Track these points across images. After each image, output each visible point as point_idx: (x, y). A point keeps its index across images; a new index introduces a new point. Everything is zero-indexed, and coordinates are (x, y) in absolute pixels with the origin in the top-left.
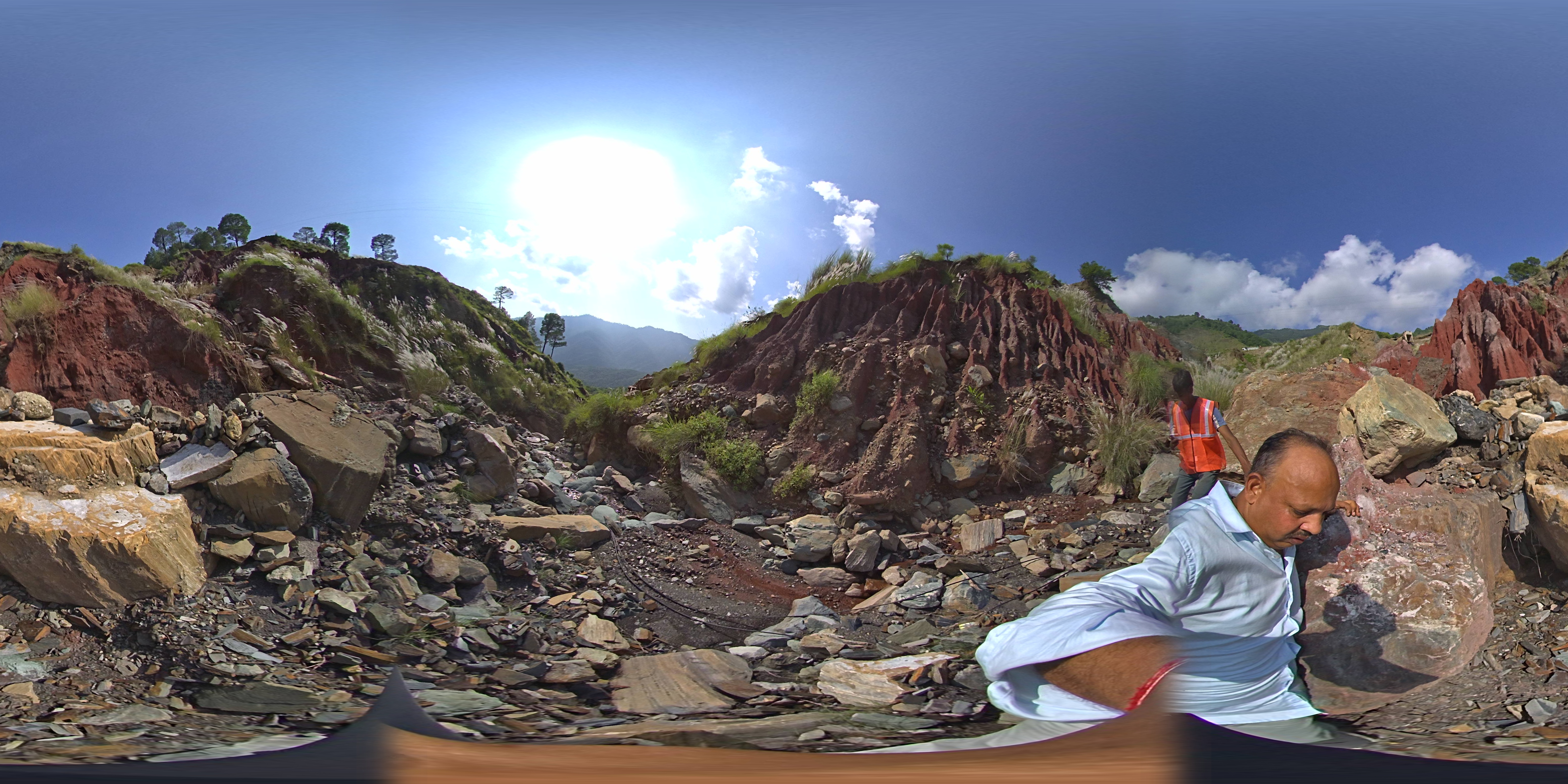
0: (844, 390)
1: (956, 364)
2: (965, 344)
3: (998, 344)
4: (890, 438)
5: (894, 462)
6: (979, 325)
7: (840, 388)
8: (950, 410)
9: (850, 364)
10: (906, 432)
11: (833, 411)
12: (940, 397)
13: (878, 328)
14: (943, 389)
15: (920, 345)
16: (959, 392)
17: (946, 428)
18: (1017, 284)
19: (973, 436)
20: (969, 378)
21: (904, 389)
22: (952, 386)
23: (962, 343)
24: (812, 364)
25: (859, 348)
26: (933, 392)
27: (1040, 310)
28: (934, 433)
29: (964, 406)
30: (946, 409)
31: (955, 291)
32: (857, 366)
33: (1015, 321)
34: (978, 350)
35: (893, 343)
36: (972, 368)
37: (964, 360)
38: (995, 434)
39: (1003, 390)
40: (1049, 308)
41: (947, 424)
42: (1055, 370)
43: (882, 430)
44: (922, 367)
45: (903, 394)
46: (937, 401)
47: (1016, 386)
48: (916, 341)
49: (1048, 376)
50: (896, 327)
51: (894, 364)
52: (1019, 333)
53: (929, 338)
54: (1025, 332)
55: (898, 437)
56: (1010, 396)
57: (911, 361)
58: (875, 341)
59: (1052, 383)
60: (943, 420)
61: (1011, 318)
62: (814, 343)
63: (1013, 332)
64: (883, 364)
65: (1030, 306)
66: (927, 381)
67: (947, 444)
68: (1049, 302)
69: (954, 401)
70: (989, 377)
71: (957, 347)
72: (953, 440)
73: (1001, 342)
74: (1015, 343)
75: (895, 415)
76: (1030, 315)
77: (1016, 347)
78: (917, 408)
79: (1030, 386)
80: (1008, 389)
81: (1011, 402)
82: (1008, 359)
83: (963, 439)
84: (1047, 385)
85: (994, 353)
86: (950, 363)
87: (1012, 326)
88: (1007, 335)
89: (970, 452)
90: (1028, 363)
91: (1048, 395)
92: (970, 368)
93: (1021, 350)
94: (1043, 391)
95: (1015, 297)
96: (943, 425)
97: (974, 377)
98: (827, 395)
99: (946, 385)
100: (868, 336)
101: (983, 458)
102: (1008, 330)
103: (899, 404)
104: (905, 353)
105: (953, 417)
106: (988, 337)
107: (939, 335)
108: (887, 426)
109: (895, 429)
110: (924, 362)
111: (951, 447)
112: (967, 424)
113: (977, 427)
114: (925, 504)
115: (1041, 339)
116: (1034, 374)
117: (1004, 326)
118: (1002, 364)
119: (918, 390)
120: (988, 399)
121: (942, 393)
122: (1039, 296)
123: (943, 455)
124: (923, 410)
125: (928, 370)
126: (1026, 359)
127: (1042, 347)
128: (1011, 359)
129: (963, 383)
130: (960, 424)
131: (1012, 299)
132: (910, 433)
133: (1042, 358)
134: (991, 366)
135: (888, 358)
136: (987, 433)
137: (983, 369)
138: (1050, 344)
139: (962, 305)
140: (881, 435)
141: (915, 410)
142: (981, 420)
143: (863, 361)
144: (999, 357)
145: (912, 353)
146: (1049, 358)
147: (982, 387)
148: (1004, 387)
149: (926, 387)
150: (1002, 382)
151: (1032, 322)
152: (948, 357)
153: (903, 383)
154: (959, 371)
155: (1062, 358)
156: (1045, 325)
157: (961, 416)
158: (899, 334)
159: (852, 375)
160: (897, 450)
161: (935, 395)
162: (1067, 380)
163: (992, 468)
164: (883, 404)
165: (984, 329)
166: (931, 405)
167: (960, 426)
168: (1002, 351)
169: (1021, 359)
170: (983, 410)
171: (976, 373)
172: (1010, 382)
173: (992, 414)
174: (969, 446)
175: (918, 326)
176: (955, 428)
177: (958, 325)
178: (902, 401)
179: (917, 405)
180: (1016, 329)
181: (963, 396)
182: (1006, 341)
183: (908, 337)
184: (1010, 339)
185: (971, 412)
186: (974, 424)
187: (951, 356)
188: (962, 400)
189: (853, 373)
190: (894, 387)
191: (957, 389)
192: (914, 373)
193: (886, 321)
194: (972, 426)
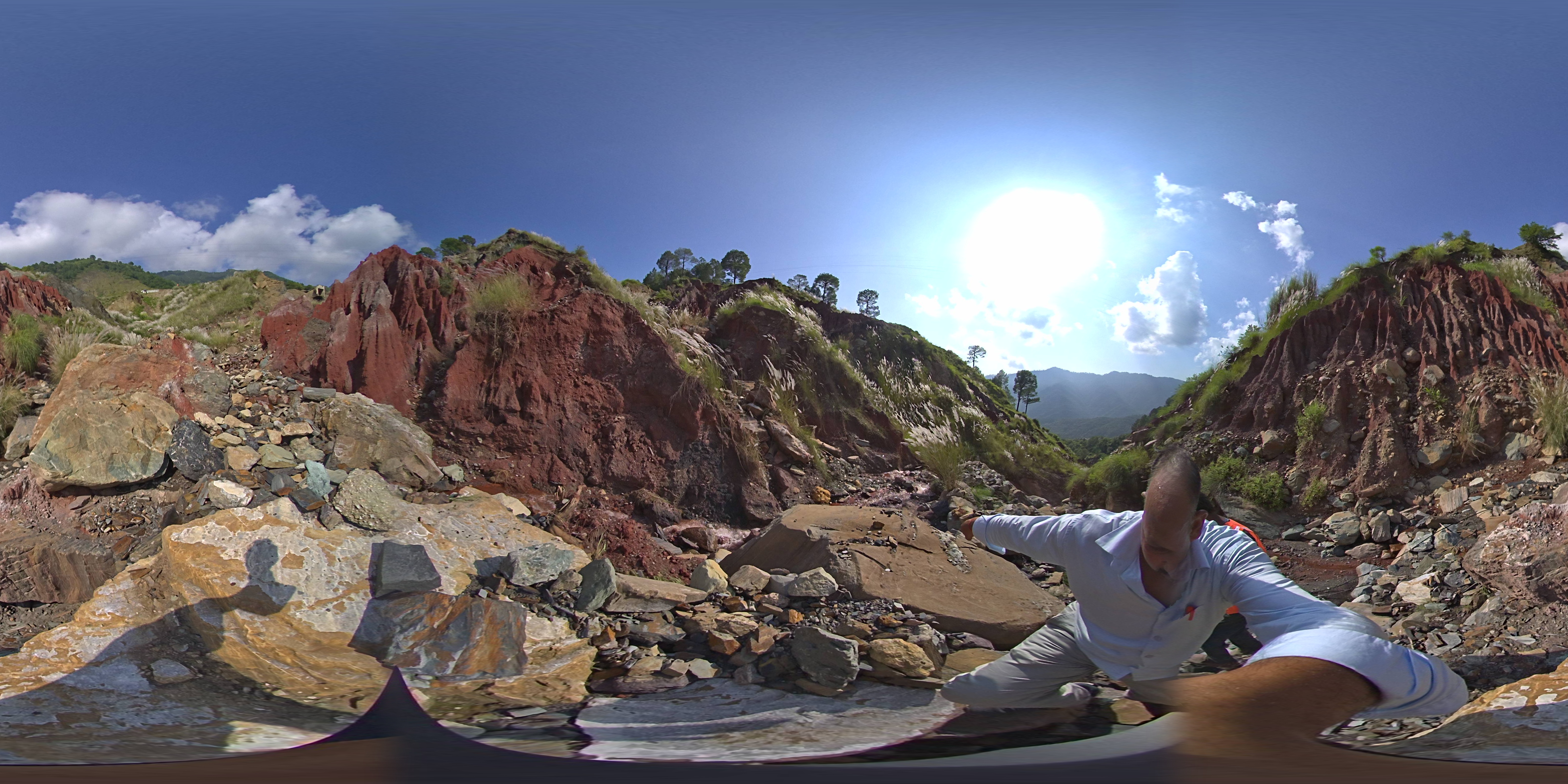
0: (1330, 414)
1: (1412, 368)
2: (1416, 348)
3: (1445, 340)
4: (1375, 444)
5: (1382, 461)
6: (1425, 327)
7: (1327, 414)
8: (1415, 409)
9: (1329, 392)
10: (1385, 436)
11: (1327, 434)
12: (1405, 401)
13: (1342, 353)
14: (1406, 393)
15: (1380, 360)
16: (1419, 393)
17: (1415, 424)
18: (1453, 272)
19: (1437, 427)
20: (1424, 380)
21: (1376, 402)
22: (1413, 389)
23: (1414, 348)
24: (1298, 397)
25: (1333, 375)
26: (1398, 398)
27: (1480, 293)
28: (1406, 430)
29: (1425, 403)
30: (1411, 409)
31: (1398, 296)
32: (1335, 392)
33: (1456, 315)
34: (1428, 352)
35: (1358, 364)
36: (1425, 370)
37: (1418, 363)
38: (1454, 421)
39: (1454, 381)
40: (1488, 289)
41: (1415, 421)
42: (1499, 351)
43: (1367, 439)
44: (1385, 380)
45: (1376, 406)
46: (1403, 405)
47: (1466, 375)
48: (1376, 357)
49: (1493, 359)
50: (1357, 349)
51: (1363, 382)
52: (1461, 325)
53: (1386, 352)
54: (1467, 323)
55: (1380, 441)
56: (1461, 385)
57: (1375, 377)
58: (1343, 365)
59: (1497, 365)
60: (1411, 419)
61: (1452, 312)
62: (1295, 377)
63: (1456, 326)
64: (1354, 385)
65: (1469, 293)
66: (1392, 391)
67: (1417, 437)
68: (1487, 283)
69: (1417, 401)
70: (1441, 373)
71: (1410, 353)
72: (1422, 433)
73: (1447, 338)
74: (1459, 336)
75: (1374, 425)
76: (1470, 302)
77: (1460, 340)
78: (1389, 415)
79: (1476, 373)
80: (1459, 379)
81: (1463, 391)
82: (1454, 352)
83: (1429, 431)
84: (1492, 368)
85: (1442, 349)
86: (1408, 368)
87: (1454, 321)
88: (1451, 329)
89: (1437, 440)
90: (1473, 352)
91: (1494, 377)
93: (1465, 340)
94: (1489, 374)
95: (1453, 287)
96: (1412, 423)
97: (1429, 377)
98: (1319, 422)
99: (1408, 389)
100: (1336, 362)
101: (1447, 442)
102: (1451, 325)
103: (1375, 415)
104: (1370, 371)
105: (1418, 415)
106: (1434, 337)
107: (1393, 347)
108: (1370, 434)
109: (1376, 436)
110: (1386, 375)
111: (1421, 439)
112: (1430, 419)
113: (1438, 418)
114: (1412, 486)
115: (1483, 324)
116: (1480, 359)
117: (1447, 321)
118: (1450, 359)
119: (1386, 399)
120: (1443, 393)
121: (1406, 397)
122: (1476, 280)
123: (1416, 447)
124: (1394, 414)
125: (1391, 381)
126: (1471, 348)
127: (1484, 332)
128: (1458, 352)
129: (1421, 384)
130: (1425, 419)
131: (1450, 291)
132: (1389, 436)
133: (1486, 342)
134: (1442, 362)
135: (1357, 379)
136: (1447, 422)
137: (1435, 367)
138: (1492, 327)
139: (1406, 308)
140: (1367, 443)
141: (1388, 417)
142: (1441, 411)
143: (1339, 387)
144: (1448, 352)
145: (1375, 369)
146: (1492, 342)
147: (1436, 385)
148: (1455, 379)
149: (1392, 395)
150: (1453, 375)
151: (1472, 308)
152: (1405, 364)
153: (1374, 397)
154: (1415, 373)
155: (1505, 336)
156: (1486, 308)
157: (1424, 412)
158: (1361, 353)
159: (1333, 400)
160: (1382, 452)
161: (1401, 401)
162: (1511, 358)
163: (1455, 449)
164: (1362, 417)
165: (1430, 329)
166: (1400, 409)
167: (1424, 420)
168: (1449, 346)
169: (1467, 349)
170: (1441, 403)
171: (1430, 373)
172: (1460, 373)
173: (1449, 405)
174: (1434, 435)
175: (1374, 343)
176: (1422, 423)
177: (1407, 331)
178: (1377, 412)
179: (1389, 412)
180: (1458, 321)
181: (1423, 395)
182: (1451, 337)
183: (1368, 355)
184: (1454, 333)
185: (1431, 407)
186: (1436, 416)
187: (1407, 362)
188: (1422, 399)
189: (1334, 397)
190: (1367, 401)
191: (1417, 391)
192: (1381, 386)
193: (1347, 344)
194: (1435, 418)
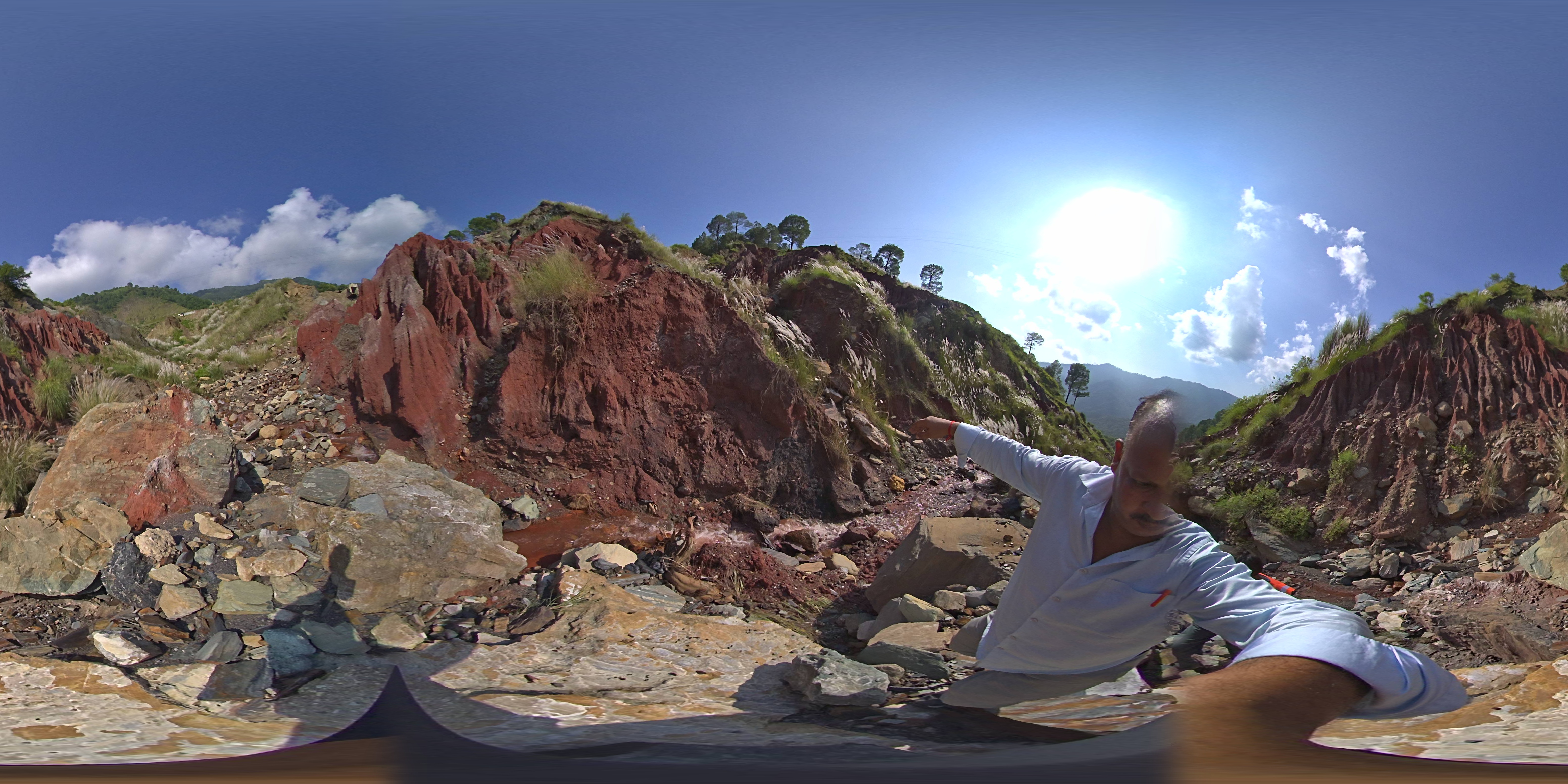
0: (1362, 461)
1: (1443, 422)
2: (1449, 403)
3: (1477, 394)
4: (1399, 493)
5: (1403, 509)
6: (1460, 381)
7: (1359, 461)
8: (1442, 463)
9: (1364, 440)
10: (1408, 487)
11: (1356, 479)
12: (1433, 454)
13: (1380, 403)
14: (1434, 447)
15: (1414, 414)
16: (1447, 447)
17: (1440, 477)
18: (1492, 322)
19: (1461, 480)
20: (1453, 435)
21: (1405, 454)
22: (1442, 443)
23: (1447, 402)
24: (1335, 442)
25: (1369, 424)
26: (1427, 451)
27: (1515, 344)
28: (1431, 482)
29: (1452, 457)
30: (1438, 462)
31: (1439, 346)
32: (1369, 442)
33: (1490, 367)
34: (1459, 407)
35: (1394, 416)
36: (1455, 426)
37: (1450, 418)
38: (1478, 475)
39: (1482, 436)
40: (1523, 339)
41: (1441, 473)
42: (1529, 405)
43: (1392, 487)
44: (1416, 434)
45: (1405, 457)
46: (1431, 458)
47: (1495, 429)
48: (1410, 410)
49: (1521, 414)
50: (1394, 400)
51: (1396, 434)
52: (1493, 380)
53: (1420, 406)
54: (1500, 377)
55: (1404, 491)
56: (1489, 441)
57: (1408, 430)
58: (1380, 416)
59: (1526, 419)
60: (1437, 471)
61: (1486, 364)
62: (1335, 422)
63: (1489, 379)
64: (1387, 436)
65: (1505, 344)
66: (1422, 444)
67: (1441, 488)
68: (1523, 333)
69: (1444, 455)
70: (1469, 429)
71: (1442, 407)
72: (1445, 486)
73: (1479, 393)
74: (1491, 391)
75: (1401, 474)
76: (1505, 354)
77: (1492, 395)
78: (1416, 467)
79: (1505, 428)
80: (1487, 435)
81: (1490, 446)
82: (1484, 407)
83: (1452, 483)
84: (1521, 423)
85: (1473, 404)
86: (1440, 421)
87: (1488, 374)
88: (1484, 384)
89: (1458, 493)
90: (1503, 407)
91: (1521, 432)
92: (1454, 426)
93: (1496, 395)
94: (1517, 429)
95: (1491, 338)
96: (1438, 475)
97: (1458, 432)
98: (1351, 467)
99: (1436, 442)
100: (1374, 411)
101: (1468, 496)
102: (1484, 378)
103: (1403, 465)
104: (1403, 424)
105: (1444, 468)
106: (1467, 392)
107: (1428, 401)
108: (1396, 484)
109: (1401, 485)
110: (1417, 429)
111: (1443, 491)
112: (1455, 472)
113: (1463, 472)
114: (1428, 533)
115: (1515, 377)
116: (1509, 414)
117: (1480, 375)
118: (1480, 414)
119: (1415, 452)
120: (1470, 448)
121: (1434, 451)
122: (1513, 329)
123: (1438, 498)
124: (1421, 467)
125: (1421, 435)
126: (1501, 403)
127: (1516, 386)
128: (1488, 407)
129: (1449, 439)
130: (1450, 472)
131: (1487, 342)
132: (1412, 487)
133: (1516, 396)
134: (1472, 417)
135: (1391, 430)
136: (1471, 476)
137: (1465, 423)
138: (1524, 380)
139: (1445, 360)
140: (1392, 490)
141: (1414, 469)
142: (1466, 466)
143: (1373, 436)
144: (1478, 408)
145: (1408, 422)
146: (1523, 396)
147: (1464, 440)
148: (1483, 434)
149: (1422, 449)
150: (1482, 430)
151: (1506, 361)
152: (1437, 418)
153: (1404, 449)
154: (1445, 428)
155: (1536, 389)
156: (1520, 359)
157: (1450, 466)
158: (1398, 406)
159: (1366, 449)
160: (1404, 500)
161: (1429, 454)
162: (1541, 411)
163: (1475, 502)
164: (1391, 467)
165: (1464, 384)
166: (1427, 462)
167: (1449, 473)
168: (1480, 402)
169: (1498, 404)
170: (1466, 458)
171: (1460, 429)
172: (1489, 427)
173: (1475, 459)
174: (1457, 488)
175: (1411, 396)
176: (1446, 476)
177: (1444, 383)
178: (1405, 463)
179: (1416, 464)
180: (1491, 376)
181: (1450, 450)
182: (1483, 391)
183: (1404, 407)
184: (1486, 388)
185: (1457, 461)
186: (1461, 470)
187: (1440, 417)
188: (1450, 453)
189: (1367, 446)
190: (1398, 452)
191: (1445, 445)
192: (1411, 439)
193: (1386, 395)
194: (1459, 472)
